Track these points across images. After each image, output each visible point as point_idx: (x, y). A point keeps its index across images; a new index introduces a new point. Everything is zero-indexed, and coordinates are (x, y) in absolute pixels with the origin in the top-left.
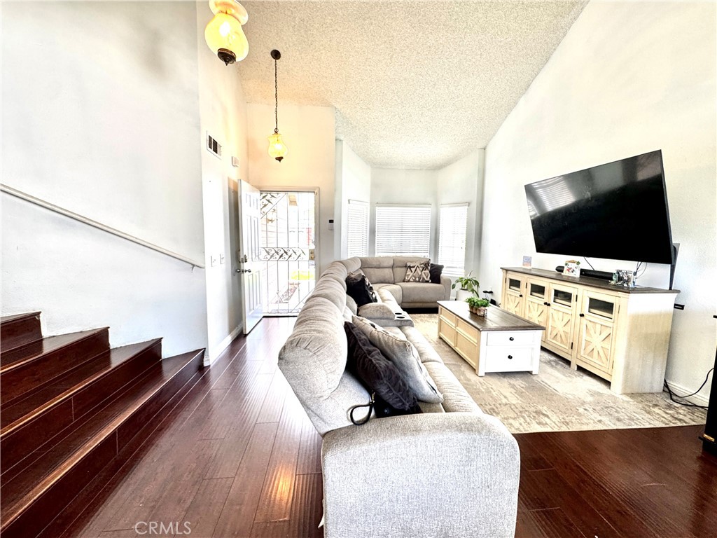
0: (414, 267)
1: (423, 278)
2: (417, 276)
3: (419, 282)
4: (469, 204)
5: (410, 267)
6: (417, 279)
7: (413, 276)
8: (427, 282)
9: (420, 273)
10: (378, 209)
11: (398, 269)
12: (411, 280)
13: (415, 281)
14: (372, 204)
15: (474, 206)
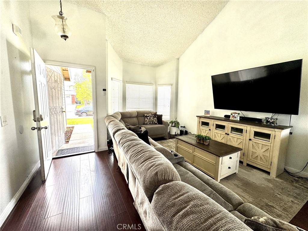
0: (149, 116)
1: (154, 122)
2: (151, 121)
3: (152, 124)
4: (172, 85)
5: (147, 117)
6: (151, 123)
7: (149, 121)
8: (156, 124)
9: (152, 120)
10: (127, 85)
11: (140, 117)
12: (148, 123)
13: (150, 124)
14: (123, 81)
15: (174, 86)
